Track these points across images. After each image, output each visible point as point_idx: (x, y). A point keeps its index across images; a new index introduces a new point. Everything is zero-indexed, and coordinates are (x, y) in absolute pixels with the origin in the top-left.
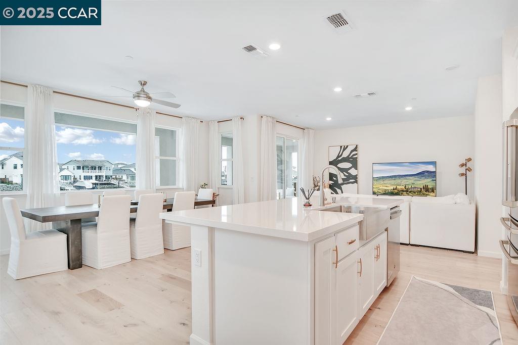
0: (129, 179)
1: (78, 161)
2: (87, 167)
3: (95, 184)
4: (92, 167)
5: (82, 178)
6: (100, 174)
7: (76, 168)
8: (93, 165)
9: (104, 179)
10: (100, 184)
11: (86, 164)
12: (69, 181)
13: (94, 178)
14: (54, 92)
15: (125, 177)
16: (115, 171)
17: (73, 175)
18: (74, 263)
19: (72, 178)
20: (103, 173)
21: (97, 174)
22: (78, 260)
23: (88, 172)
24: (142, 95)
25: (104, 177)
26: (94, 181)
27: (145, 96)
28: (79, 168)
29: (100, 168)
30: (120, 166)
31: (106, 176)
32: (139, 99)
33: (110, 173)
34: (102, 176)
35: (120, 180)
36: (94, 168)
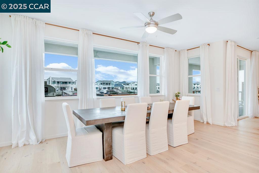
0: (121, 89)
1: (101, 81)
2: (104, 83)
3: (107, 91)
4: (106, 84)
5: (103, 88)
6: (109, 87)
7: (100, 84)
8: (107, 82)
9: (111, 89)
10: (110, 91)
11: (104, 82)
12: (98, 90)
13: (107, 88)
14: (93, 33)
15: (119, 88)
16: (116, 85)
17: (99, 87)
18: (107, 156)
19: (99, 88)
20: (111, 86)
21: (108, 87)
22: (110, 154)
23: (105, 86)
24: (152, 23)
25: (111, 88)
26: (107, 90)
27: (154, 23)
28: (101, 84)
29: (109, 84)
30: (117, 83)
31: (112, 88)
32: (149, 26)
33: (113, 86)
34: (110, 88)
35: (117, 89)
36: (107, 84)
